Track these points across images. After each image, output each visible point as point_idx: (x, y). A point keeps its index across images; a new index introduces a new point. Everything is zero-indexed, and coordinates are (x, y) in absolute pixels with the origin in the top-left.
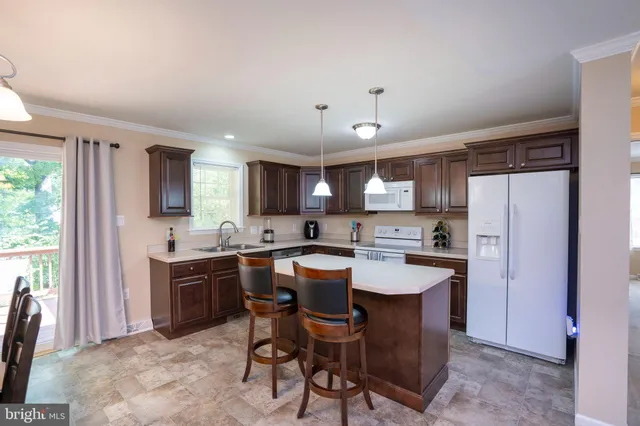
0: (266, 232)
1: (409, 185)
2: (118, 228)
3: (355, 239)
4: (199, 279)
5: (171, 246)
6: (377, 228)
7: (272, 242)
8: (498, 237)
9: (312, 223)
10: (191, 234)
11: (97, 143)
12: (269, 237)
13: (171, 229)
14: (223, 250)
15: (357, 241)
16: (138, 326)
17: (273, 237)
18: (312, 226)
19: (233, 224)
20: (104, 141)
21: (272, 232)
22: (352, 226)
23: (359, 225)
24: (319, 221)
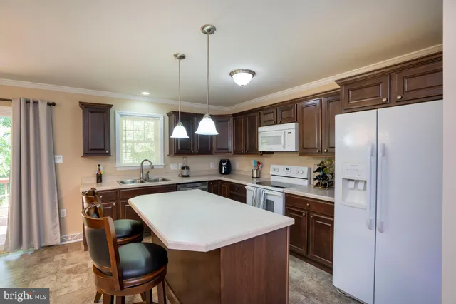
0: (183, 168)
1: (292, 127)
2: (56, 165)
3: (255, 176)
4: (108, 205)
5: (99, 178)
6: (273, 167)
7: (188, 176)
8: (366, 181)
9: (224, 161)
10: (118, 169)
11: (36, 103)
12: (185, 172)
13: (99, 166)
14: (142, 182)
15: (257, 178)
16: (72, 237)
17: (188, 172)
18: (225, 164)
19: (150, 161)
20: (43, 101)
21: (187, 168)
22: (253, 164)
23: (259, 163)
24: (231, 159)
